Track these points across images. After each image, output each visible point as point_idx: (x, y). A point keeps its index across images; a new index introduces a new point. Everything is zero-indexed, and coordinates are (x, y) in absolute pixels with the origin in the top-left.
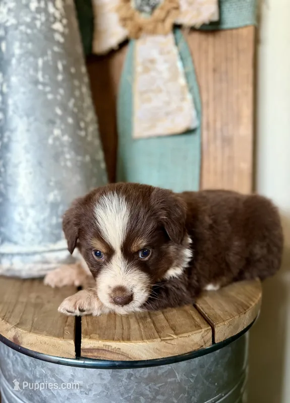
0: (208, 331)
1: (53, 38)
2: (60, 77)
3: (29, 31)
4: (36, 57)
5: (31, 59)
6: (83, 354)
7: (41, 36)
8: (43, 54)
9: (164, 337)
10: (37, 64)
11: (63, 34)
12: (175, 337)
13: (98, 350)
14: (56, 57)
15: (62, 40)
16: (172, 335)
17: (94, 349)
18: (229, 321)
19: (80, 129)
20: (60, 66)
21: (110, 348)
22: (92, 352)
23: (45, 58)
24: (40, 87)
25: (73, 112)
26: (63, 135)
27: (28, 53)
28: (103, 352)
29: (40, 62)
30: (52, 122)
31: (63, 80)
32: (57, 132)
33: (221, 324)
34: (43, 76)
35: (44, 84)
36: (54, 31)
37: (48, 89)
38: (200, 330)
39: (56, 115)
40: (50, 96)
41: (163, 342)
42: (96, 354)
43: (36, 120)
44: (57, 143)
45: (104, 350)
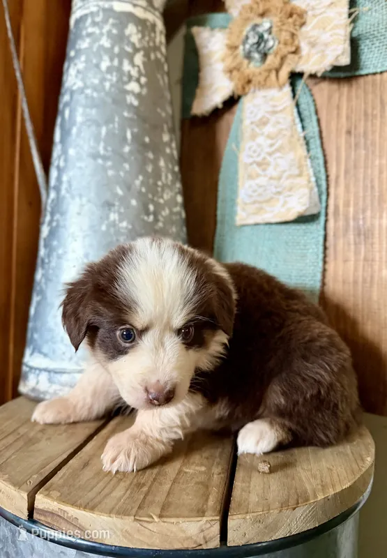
0: (213, 522)
1: (125, 100)
2: (127, 149)
3: (95, 95)
4: (99, 126)
5: (93, 128)
6: (36, 516)
7: (109, 100)
8: (109, 121)
9: (140, 517)
10: (100, 133)
11: (138, 96)
12: (156, 519)
13: (52, 514)
14: (125, 123)
15: (136, 103)
16: (154, 517)
17: (47, 512)
18: (255, 514)
19: (148, 214)
20: (129, 135)
21: (66, 515)
22: (45, 516)
23: (111, 126)
24: (100, 161)
25: (140, 192)
26: (121, 221)
27: (90, 121)
28: (58, 518)
29: (104, 130)
30: (109, 205)
31: (131, 152)
32: (113, 216)
33: (240, 516)
34: (105, 149)
35: (105, 158)
36: (127, 92)
37: (109, 163)
38: (199, 519)
39: (116, 195)
40: (110, 173)
41: (135, 522)
42: (49, 520)
43: (89, 201)
44: (112, 230)
45: (59, 516)
